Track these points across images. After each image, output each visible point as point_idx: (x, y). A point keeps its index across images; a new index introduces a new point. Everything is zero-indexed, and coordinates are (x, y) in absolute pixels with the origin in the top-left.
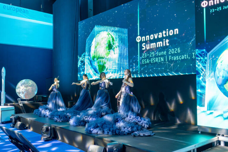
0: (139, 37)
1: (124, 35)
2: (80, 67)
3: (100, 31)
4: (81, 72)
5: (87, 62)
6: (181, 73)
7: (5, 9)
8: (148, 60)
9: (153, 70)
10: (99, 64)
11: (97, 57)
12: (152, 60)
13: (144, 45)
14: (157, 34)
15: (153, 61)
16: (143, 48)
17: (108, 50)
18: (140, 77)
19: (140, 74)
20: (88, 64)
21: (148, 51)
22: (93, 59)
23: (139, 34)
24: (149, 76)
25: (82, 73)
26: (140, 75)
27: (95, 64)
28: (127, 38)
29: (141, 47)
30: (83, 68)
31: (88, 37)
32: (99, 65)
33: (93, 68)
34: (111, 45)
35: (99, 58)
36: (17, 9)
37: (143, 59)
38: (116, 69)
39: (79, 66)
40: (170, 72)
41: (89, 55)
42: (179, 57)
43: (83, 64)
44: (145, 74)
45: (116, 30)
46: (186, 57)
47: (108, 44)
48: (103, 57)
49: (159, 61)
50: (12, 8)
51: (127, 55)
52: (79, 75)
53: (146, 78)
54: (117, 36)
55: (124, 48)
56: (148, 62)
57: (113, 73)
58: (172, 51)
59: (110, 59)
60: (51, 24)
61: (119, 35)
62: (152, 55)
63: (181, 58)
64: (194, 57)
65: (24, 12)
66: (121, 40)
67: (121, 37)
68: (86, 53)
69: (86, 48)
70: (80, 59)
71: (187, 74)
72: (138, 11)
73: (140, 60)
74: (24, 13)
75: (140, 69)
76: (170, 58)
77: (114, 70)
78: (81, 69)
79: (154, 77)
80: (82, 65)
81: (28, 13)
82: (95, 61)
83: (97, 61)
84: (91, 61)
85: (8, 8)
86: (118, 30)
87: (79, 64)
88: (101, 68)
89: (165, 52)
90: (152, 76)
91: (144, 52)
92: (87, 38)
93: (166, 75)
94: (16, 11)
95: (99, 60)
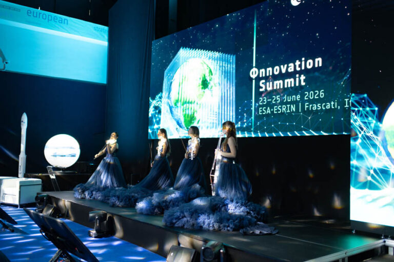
0: (254, 70)
1: (229, 65)
2: (152, 118)
3: (188, 58)
4: (154, 125)
5: (164, 108)
6: (325, 132)
7: (30, 16)
8: (269, 108)
9: (277, 126)
10: (184, 113)
11: (182, 101)
12: (275, 110)
13: (263, 83)
14: (286, 66)
15: (278, 110)
16: (262, 88)
17: (201, 89)
18: (255, 137)
19: (255, 132)
20: (167, 111)
21: (270, 94)
22: (176, 105)
23: (254, 65)
24: (270, 135)
25: (156, 126)
26: (254, 134)
27: (178, 112)
28: (234, 71)
29: (258, 87)
30: (158, 119)
31: (168, 67)
32: (186, 114)
33: (175, 120)
34: (207, 81)
35: (185, 103)
36: (50, 17)
37: (260, 106)
38: (215, 122)
39: (150, 115)
40: (305, 130)
41: (169, 97)
42: (321, 106)
43: (157, 111)
44: (262, 132)
45: (216, 56)
46: (334, 105)
47: (201, 80)
48: (193, 102)
49: (288, 111)
50: (41, 15)
51: (234, 99)
52: (151, 130)
53: (264, 138)
54: (218, 67)
55: (229, 86)
56: (269, 111)
57: (209, 128)
58: (310, 95)
59: (204, 105)
60: (105, 43)
61: (221, 65)
62: (276, 100)
63: (325, 106)
64: (347, 106)
65: (61, 21)
66: (224, 73)
67: (224, 68)
68: (164, 93)
69: (164, 84)
70: (153, 103)
71: (334, 134)
72: (255, 25)
73: (255, 108)
74: (62, 23)
75: (255, 123)
76: (306, 107)
77: (210, 123)
78: (154, 120)
79: (279, 138)
80: (156, 113)
81: (67, 24)
82: (178, 107)
83: (182, 107)
84: (171, 108)
85: (35, 15)
86: (219, 56)
87: (151, 111)
88: (189, 119)
89: (299, 97)
90: (274, 135)
91: (263, 95)
92: (166, 69)
93: (299, 135)
94: (49, 20)
95: (185, 105)
